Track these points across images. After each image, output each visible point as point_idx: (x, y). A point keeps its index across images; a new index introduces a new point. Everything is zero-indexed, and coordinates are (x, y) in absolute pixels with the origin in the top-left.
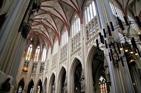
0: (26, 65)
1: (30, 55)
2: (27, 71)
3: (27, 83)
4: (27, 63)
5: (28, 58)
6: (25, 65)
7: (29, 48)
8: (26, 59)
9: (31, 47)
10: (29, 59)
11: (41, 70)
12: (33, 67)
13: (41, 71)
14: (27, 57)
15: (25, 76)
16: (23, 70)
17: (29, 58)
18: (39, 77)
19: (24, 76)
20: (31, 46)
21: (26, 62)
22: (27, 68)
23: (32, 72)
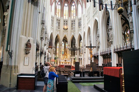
0: (66, 23)
1: (67, 13)
2: (67, 29)
3: (69, 39)
4: (66, 21)
5: (66, 17)
6: (64, 24)
8: (65, 18)
9: (66, 6)
10: (67, 18)
11: (79, 26)
12: (72, 24)
14: (65, 16)
15: (66, 34)
16: (64, 28)
17: (67, 16)
18: (78, 32)
19: (65, 34)
20: (66, 5)
21: (64, 21)
22: (67, 26)
23: (72, 29)
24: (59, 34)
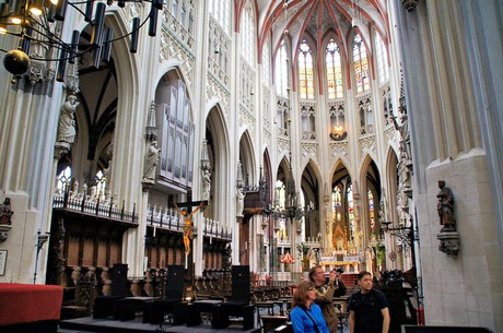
0: (337, 115)
1: (339, 77)
2: (345, 134)
3: (356, 171)
4: (337, 108)
5: (335, 93)
6: (333, 118)
7: (329, 58)
8: (332, 96)
9: (332, 53)
10: (340, 95)
11: (386, 116)
12: (362, 112)
13: (388, 119)
14: (331, 90)
15: (344, 153)
16: (331, 135)
17: (340, 88)
18: (386, 139)
19: (340, 154)
20: (332, 46)
21: (333, 108)
22: (344, 127)
23: (364, 132)
24: (314, 160)
